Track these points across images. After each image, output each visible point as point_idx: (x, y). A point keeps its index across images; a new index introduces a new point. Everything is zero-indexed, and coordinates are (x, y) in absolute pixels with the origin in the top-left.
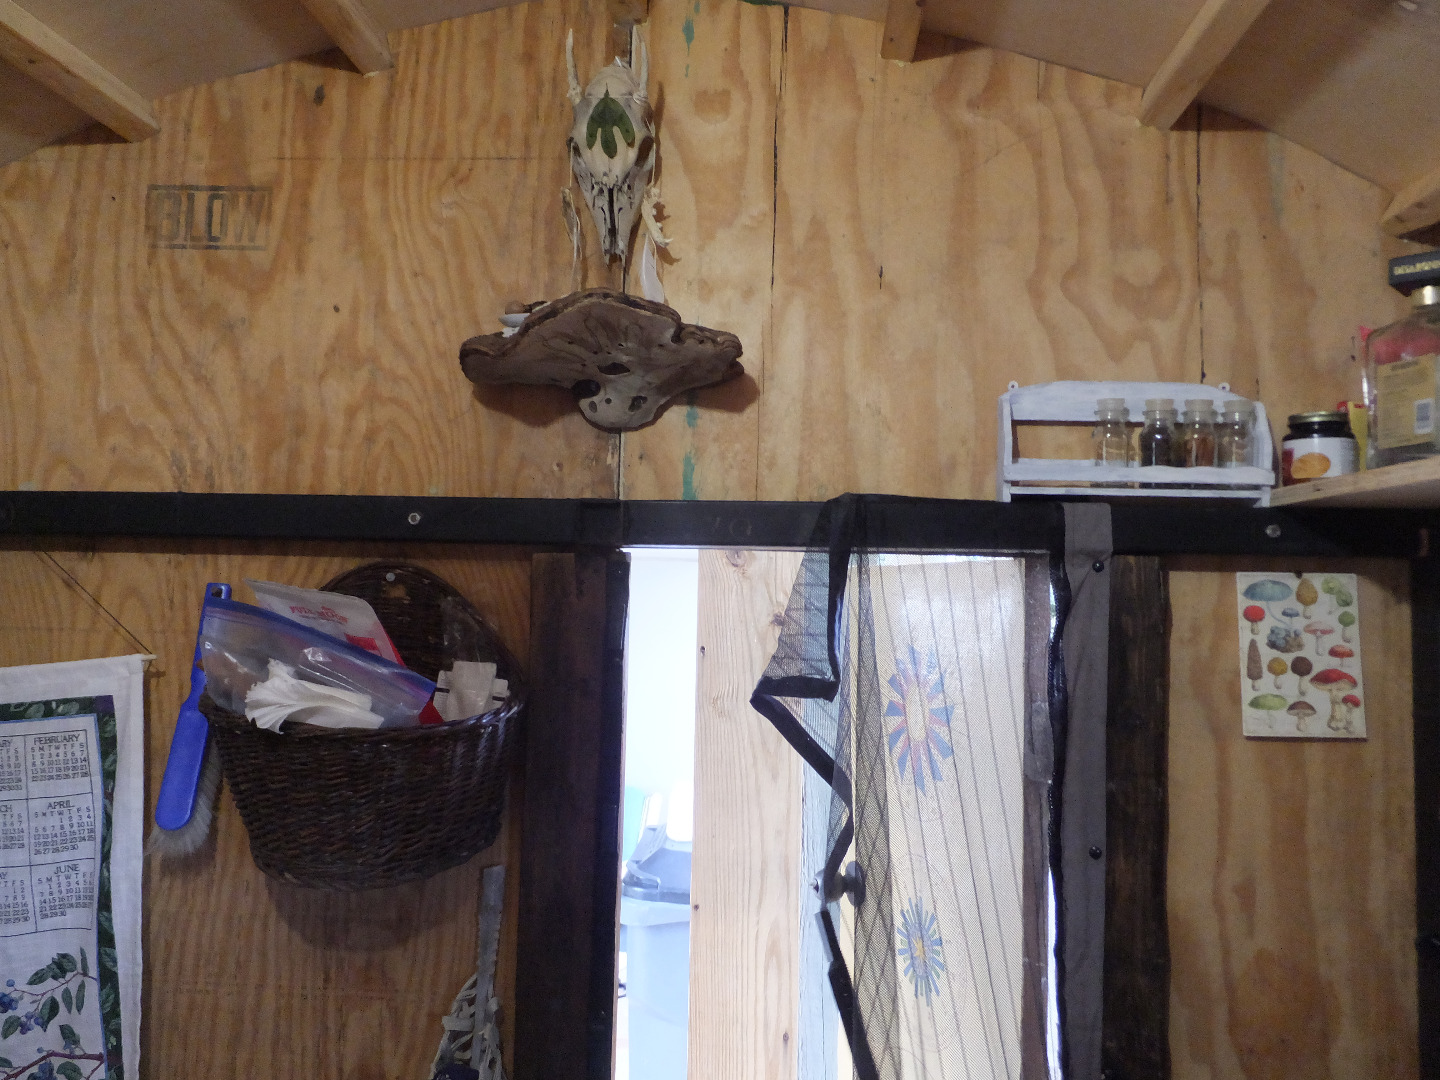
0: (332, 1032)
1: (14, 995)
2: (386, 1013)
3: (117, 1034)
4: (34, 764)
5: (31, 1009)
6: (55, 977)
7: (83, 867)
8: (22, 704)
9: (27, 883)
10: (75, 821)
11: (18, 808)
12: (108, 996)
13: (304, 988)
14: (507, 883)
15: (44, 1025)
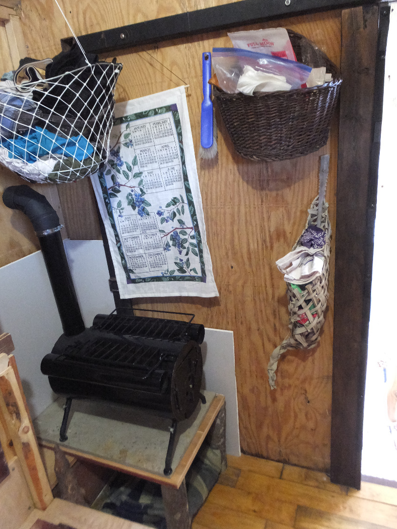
0: (266, 219)
1: (162, 211)
2: (284, 212)
3: (196, 220)
4: (154, 133)
5: (168, 215)
6: (173, 205)
7: (176, 168)
8: (146, 111)
9: (160, 174)
10: (171, 152)
11: (152, 149)
12: (192, 209)
13: (254, 205)
14: (330, 161)
15: (173, 220)
